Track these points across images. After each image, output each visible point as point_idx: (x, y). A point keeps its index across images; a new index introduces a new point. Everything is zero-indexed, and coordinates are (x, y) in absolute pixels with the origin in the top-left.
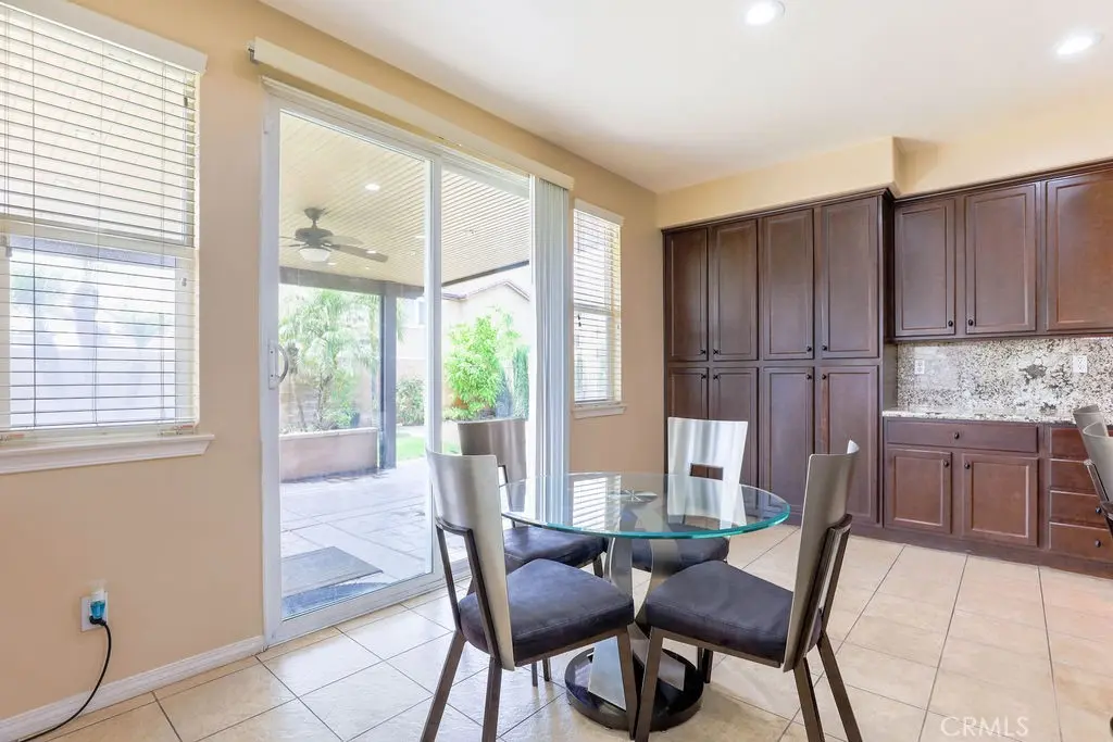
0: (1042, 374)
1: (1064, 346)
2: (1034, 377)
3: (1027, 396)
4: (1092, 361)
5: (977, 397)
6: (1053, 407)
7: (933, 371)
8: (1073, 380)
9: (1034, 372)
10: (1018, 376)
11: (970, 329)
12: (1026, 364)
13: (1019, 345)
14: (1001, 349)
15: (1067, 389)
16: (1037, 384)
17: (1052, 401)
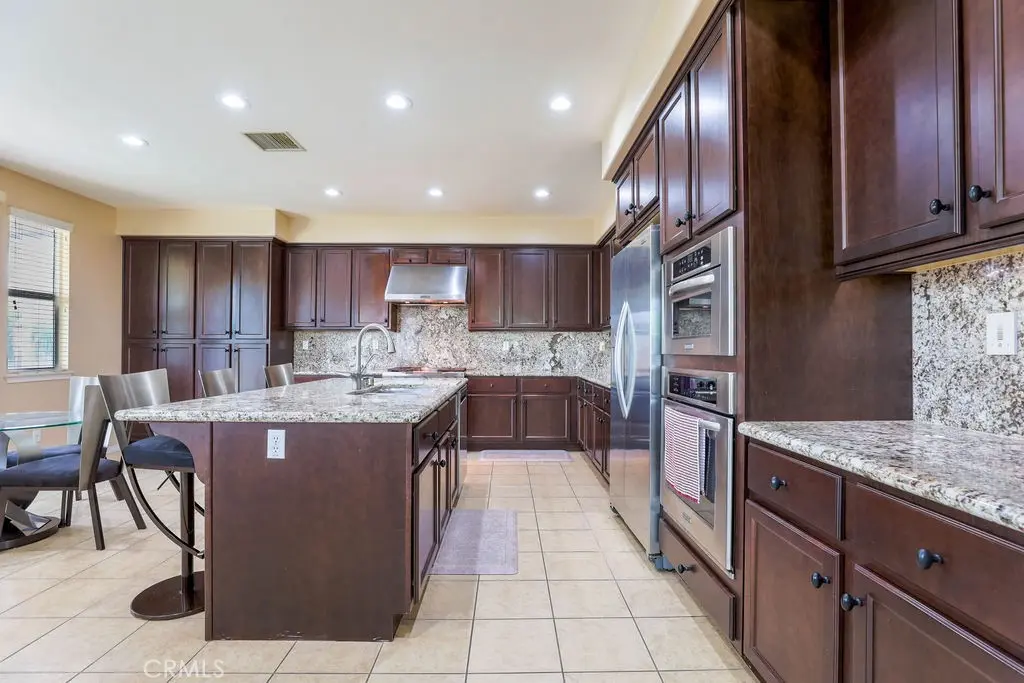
1: (370, 335)
3: (355, 362)
4: (380, 343)
5: (332, 362)
7: (312, 348)
8: (373, 353)
10: (351, 351)
12: (354, 344)
13: (352, 334)
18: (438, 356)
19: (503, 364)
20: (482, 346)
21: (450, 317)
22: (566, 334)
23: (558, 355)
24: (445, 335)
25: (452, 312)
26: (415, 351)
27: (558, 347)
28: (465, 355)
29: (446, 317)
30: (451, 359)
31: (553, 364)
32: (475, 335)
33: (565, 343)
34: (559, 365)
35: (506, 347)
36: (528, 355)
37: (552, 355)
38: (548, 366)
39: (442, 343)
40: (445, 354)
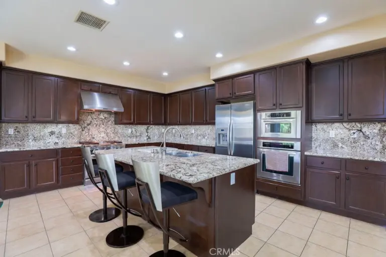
0: (54, 133)
1: (60, 126)
2: (52, 134)
3: (50, 140)
4: (67, 130)
5: (34, 141)
6: (57, 143)
7: (17, 133)
8: (63, 135)
9: (52, 133)
10: (48, 134)
11: (33, 119)
12: (50, 130)
13: (48, 125)
14: (42, 126)
15: (61, 138)
16: (53, 136)
17: (57, 141)
18: (99, 136)
19: (129, 138)
20: (120, 131)
21: (105, 118)
22: (151, 126)
23: (149, 134)
24: (103, 126)
25: (106, 115)
26: (87, 134)
27: (149, 131)
28: (112, 135)
29: (103, 118)
30: (106, 137)
31: (147, 137)
32: (117, 126)
33: (151, 129)
34: (149, 138)
35: (130, 131)
36: (138, 134)
37: (147, 134)
38: (145, 139)
39: (101, 129)
40: (103, 135)
